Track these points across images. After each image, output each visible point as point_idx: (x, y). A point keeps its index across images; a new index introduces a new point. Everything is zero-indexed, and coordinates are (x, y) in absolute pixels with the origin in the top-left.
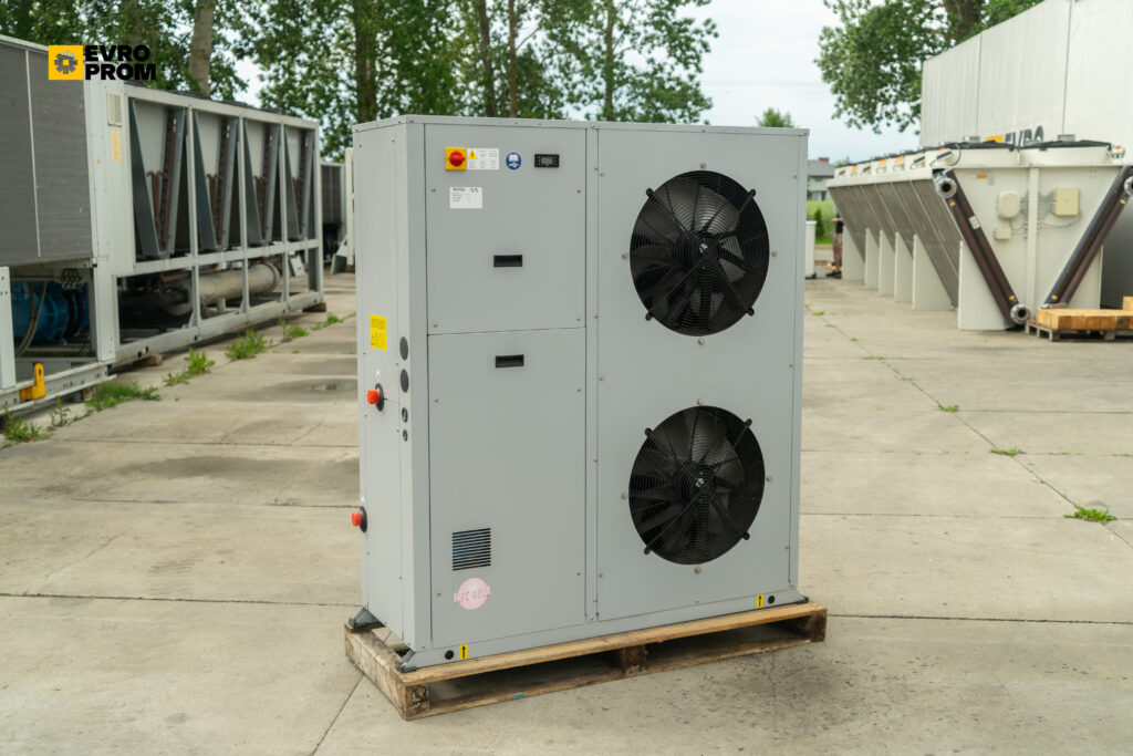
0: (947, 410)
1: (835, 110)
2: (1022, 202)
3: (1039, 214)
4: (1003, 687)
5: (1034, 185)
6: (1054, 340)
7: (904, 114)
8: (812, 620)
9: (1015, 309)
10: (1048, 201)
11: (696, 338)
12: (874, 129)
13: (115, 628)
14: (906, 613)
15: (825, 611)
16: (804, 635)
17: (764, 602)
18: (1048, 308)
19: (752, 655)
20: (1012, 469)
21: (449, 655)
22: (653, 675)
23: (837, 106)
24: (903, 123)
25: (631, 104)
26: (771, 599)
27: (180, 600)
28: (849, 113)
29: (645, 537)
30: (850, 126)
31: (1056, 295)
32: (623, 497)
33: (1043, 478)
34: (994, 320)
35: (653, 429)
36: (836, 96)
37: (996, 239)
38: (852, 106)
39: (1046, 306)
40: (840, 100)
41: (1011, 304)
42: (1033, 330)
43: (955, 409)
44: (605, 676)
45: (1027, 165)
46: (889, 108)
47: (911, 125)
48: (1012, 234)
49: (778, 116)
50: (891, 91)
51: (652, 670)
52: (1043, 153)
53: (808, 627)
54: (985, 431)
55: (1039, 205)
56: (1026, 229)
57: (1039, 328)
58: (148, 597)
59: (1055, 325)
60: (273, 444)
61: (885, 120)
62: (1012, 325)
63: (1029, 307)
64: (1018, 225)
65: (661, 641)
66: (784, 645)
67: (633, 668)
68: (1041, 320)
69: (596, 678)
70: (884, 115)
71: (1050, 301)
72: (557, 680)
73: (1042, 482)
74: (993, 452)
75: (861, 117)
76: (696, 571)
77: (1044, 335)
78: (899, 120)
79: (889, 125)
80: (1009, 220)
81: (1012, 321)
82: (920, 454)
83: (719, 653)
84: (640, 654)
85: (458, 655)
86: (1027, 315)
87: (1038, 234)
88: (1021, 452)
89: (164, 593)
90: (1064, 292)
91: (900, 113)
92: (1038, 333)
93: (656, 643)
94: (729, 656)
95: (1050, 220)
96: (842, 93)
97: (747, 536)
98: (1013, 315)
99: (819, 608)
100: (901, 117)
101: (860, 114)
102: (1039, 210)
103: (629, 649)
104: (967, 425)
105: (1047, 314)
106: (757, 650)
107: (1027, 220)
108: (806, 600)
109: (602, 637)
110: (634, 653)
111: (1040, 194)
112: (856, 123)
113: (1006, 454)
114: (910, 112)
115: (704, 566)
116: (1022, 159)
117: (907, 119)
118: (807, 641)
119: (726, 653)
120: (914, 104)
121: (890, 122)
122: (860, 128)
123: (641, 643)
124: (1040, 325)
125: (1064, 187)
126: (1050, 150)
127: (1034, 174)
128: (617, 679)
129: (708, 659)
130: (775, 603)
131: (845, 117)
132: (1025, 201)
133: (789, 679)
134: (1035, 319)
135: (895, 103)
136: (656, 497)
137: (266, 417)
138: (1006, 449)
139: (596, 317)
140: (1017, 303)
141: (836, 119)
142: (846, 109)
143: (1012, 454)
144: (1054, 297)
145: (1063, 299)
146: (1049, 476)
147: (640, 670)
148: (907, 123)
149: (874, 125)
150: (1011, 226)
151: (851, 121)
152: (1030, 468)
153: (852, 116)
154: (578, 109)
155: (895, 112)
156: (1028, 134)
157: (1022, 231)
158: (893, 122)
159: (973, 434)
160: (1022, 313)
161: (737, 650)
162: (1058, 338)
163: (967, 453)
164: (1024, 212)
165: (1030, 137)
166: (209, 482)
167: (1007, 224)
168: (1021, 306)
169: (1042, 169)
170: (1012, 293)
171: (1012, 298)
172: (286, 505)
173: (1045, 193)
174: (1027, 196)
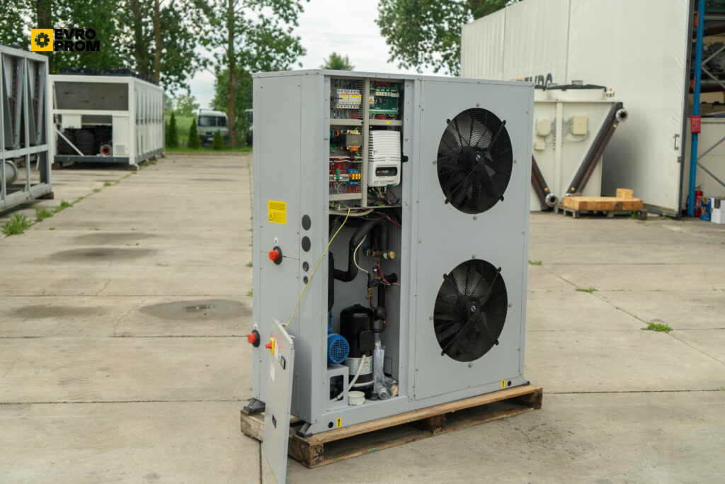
0: (534, 264)
1: (390, 56)
2: (552, 125)
3: (562, 133)
4: (660, 430)
5: (560, 114)
6: (576, 218)
7: (437, 61)
8: (535, 395)
9: (548, 197)
10: (568, 124)
11: (473, 215)
12: (417, 70)
13: (62, 422)
14: (580, 390)
15: (541, 389)
16: (529, 405)
17: (506, 386)
18: (569, 196)
19: (502, 419)
20: (593, 301)
21: (331, 425)
22: (449, 433)
23: (390, 53)
24: (436, 66)
25: (248, 48)
26: (509, 383)
27: (95, 402)
28: (399, 59)
29: (442, 344)
30: (400, 68)
31: (574, 187)
32: (431, 319)
33: (617, 305)
34: (534, 204)
35: (448, 274)
36: (390, 46)
37: (536, 150)
38: (402, 54)
39: (568, 194)
40: (392, 49)
41: (546, 193)
42: (561, 211)
43: (540, 264)
44: (421, 436)
45: (554, 101)
46: (427, 55)
47: (442, 68)
48: (546, 146)
49: (339, 58)
50: (428, 44)
51: (448, 430)
52: (564, 92)
53: (532, 400)
54: (566, 277)
55: (563, 127)
56: (555, 143)
57: (565, 210)
58: (70, 401)
59: (577, 207)
60: (82, 295)
61: (424, 64)
62: (547, 208)
63: (557, 195)
64: (549, 140)
65: (453, 411)
66: (520, 412)
67: (438, 430)
68: (566, 204)
69: (417, 437)
70: (423, 60)
71: (569, 191)
72: (393, 439)
73: (617, 308)
74: (577, 290)
75: (408, 61)
76: (469, 366)
77: (569, 214)
78: (433, 64)
79: (427, 67)
80: (543, 137)
81: (547, 206)
82: (533, 292)
83: (484, 419)
84: (442, 420)
85: (336, 426)
86: (556, 202)
87: (562, 146)
88: (595, 290)
89: (80, 398)
90: (579, 185)
91: (434, 60)
92: (565, 213)
93: (451, 413)
94: (490, 420)
95: (569, 137)
96: (394, 44)
97: (497, 343)
98: (547, 201)
99: (538, 388)
100: (435, 62)
101: (406, 59)
102: (563, 130)
103: (435, 417)
104: (551, 273)
105: (571, 200)
106: (505, 416)
107: (555, 137)
108: (528, 383)
109: (417, 411)
110: (438, 420)
111: (563, 120)
112: (404, 65)
113: (587, 291)
114: (442, 59)
115: (474, 363)
116: (549, 97)
117: (439, 64)
118: (532, 409)
119: (488, 418)
120: (444, 53)
121: (427, 64)
122: (407, 68)
123: (442, 413)
124: (566, 207)
125: (577, 114)
126: (568, 90)
127: (560, 106)
128: (429, 437)
129: (479, 422)
130: (512, 385)
131: (397, 62)
132: (554, 124)
133: (533, 432)
134: (561, 203)
135: (431, 52)
136: (448, 319)
137: (65, 276)
138: (585, 289)
139: (418, 202)
140: (549, 193)
141: (390, 63)
142: (397, 55)
143: (590, 291)
144: (573, 189)
145: (578, 189)
146: (620, 304)
147: (442, 431)
148: (440, 67)
149: (417, 67)
150: (545, 141)
151: (401, 64)
152: (605, 299)
153: (401, 61)
154: (209, 50)
155: (431, 58)
156: (541, 78)
157: (552, 144)
158: (429, 65)
159: (558, 279)
160: (553, 199)
161: (493, 416)
162: (578, 216)
163: (562, 291)
164: (553, 132)
165: (543, 80)
166: (55, 322)
167: (542, 140)
168: (552, 194)
169: (565, 103)
170: (546, 186)
171: (546, 189)
172: (123, 336)
173: (566, 119)
174: (555, 121)
